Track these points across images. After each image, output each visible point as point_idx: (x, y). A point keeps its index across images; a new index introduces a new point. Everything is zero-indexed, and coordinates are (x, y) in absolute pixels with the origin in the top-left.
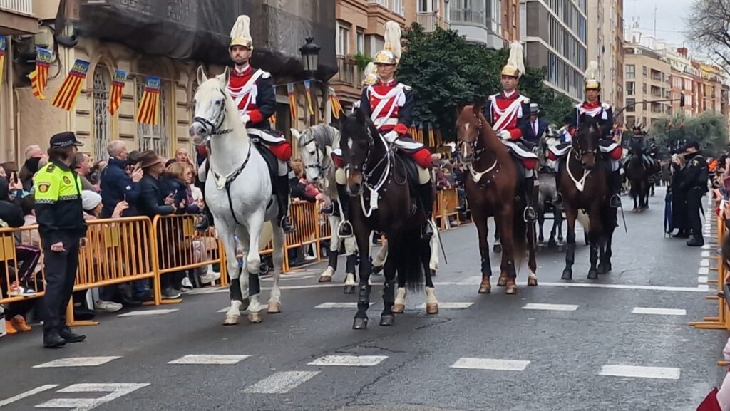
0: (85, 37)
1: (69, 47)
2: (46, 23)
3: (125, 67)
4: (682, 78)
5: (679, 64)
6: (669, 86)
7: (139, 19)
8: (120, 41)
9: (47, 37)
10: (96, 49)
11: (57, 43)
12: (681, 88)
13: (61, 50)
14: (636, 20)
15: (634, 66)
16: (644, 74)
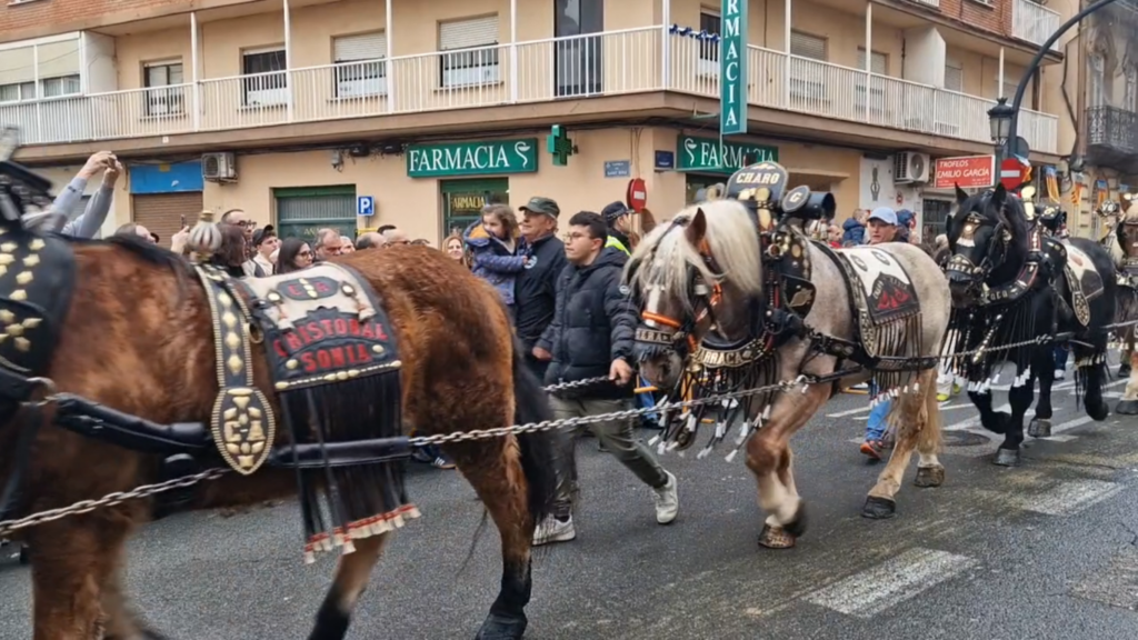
0: (1089, 165)
1: (1078, 171)
2: (1063, 158)
3: (1112, 183)
7: (1126, 151)
8: (1110, 166)
9: (1064, 167)
10: (1095, 172)
11: (1070, 170)
13: (1073, 175)
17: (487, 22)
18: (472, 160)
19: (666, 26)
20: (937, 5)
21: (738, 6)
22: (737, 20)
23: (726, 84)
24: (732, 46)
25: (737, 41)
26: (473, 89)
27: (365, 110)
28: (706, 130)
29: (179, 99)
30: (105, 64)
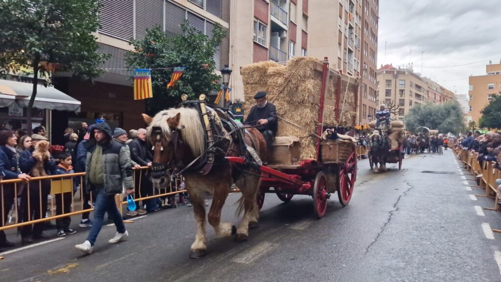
4: (435, 94)
5: (433, 87)
6: (427, 96)
12: (434, 98)
14: (411, 64)
15: (405, 80)
16: (411, 86)
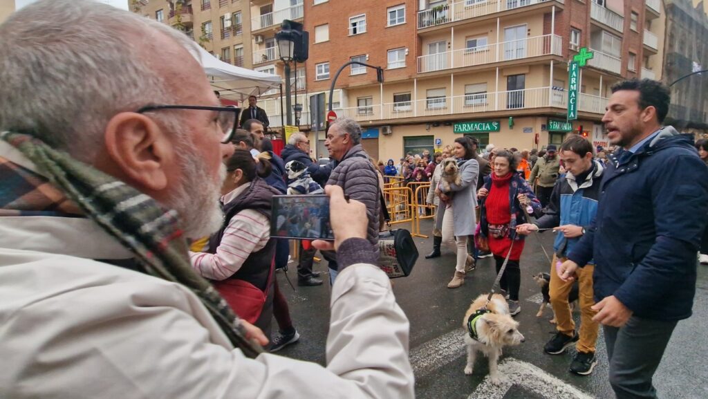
17: (482, 85)
18: (477, 127)
19: (551, 87)
20: (619, 72)
21: (576, 81)
22: (575, 85)
23: (570, 105)
24: (573, 93)
25: (575, 92)
26: (482, 105)
27: (442, 112)
28: (562, 118)
29: (371, 109)
30: (346, 98)
